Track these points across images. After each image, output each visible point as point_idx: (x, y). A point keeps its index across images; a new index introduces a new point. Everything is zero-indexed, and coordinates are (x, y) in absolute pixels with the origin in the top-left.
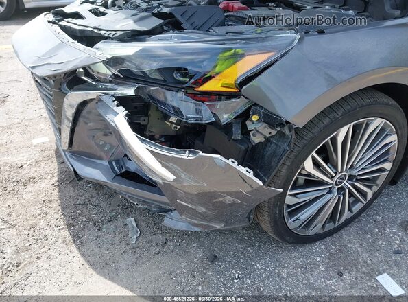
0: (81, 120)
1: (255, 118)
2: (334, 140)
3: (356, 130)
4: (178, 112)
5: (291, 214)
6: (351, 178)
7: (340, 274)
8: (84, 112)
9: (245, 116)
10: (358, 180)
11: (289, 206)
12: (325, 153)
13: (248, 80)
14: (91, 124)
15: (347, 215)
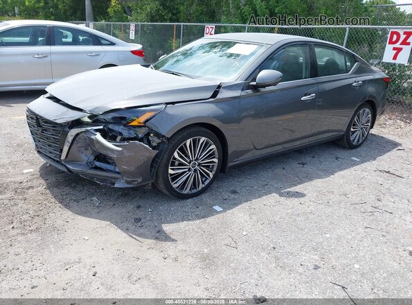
0: (75, 142)
1: (152, 135)
2: (185, 145)
3: (194, 141)
4: (121, 134)
5: (174, 179)
6: (199, 165)
7: (198, 207)
8: (77, 138)
9: (148, 134)
10: (203, 166)
11: (171, 175)
12: (183, 150)
13: (147, 121)
14: (79, 145)
15: (201, 186)
